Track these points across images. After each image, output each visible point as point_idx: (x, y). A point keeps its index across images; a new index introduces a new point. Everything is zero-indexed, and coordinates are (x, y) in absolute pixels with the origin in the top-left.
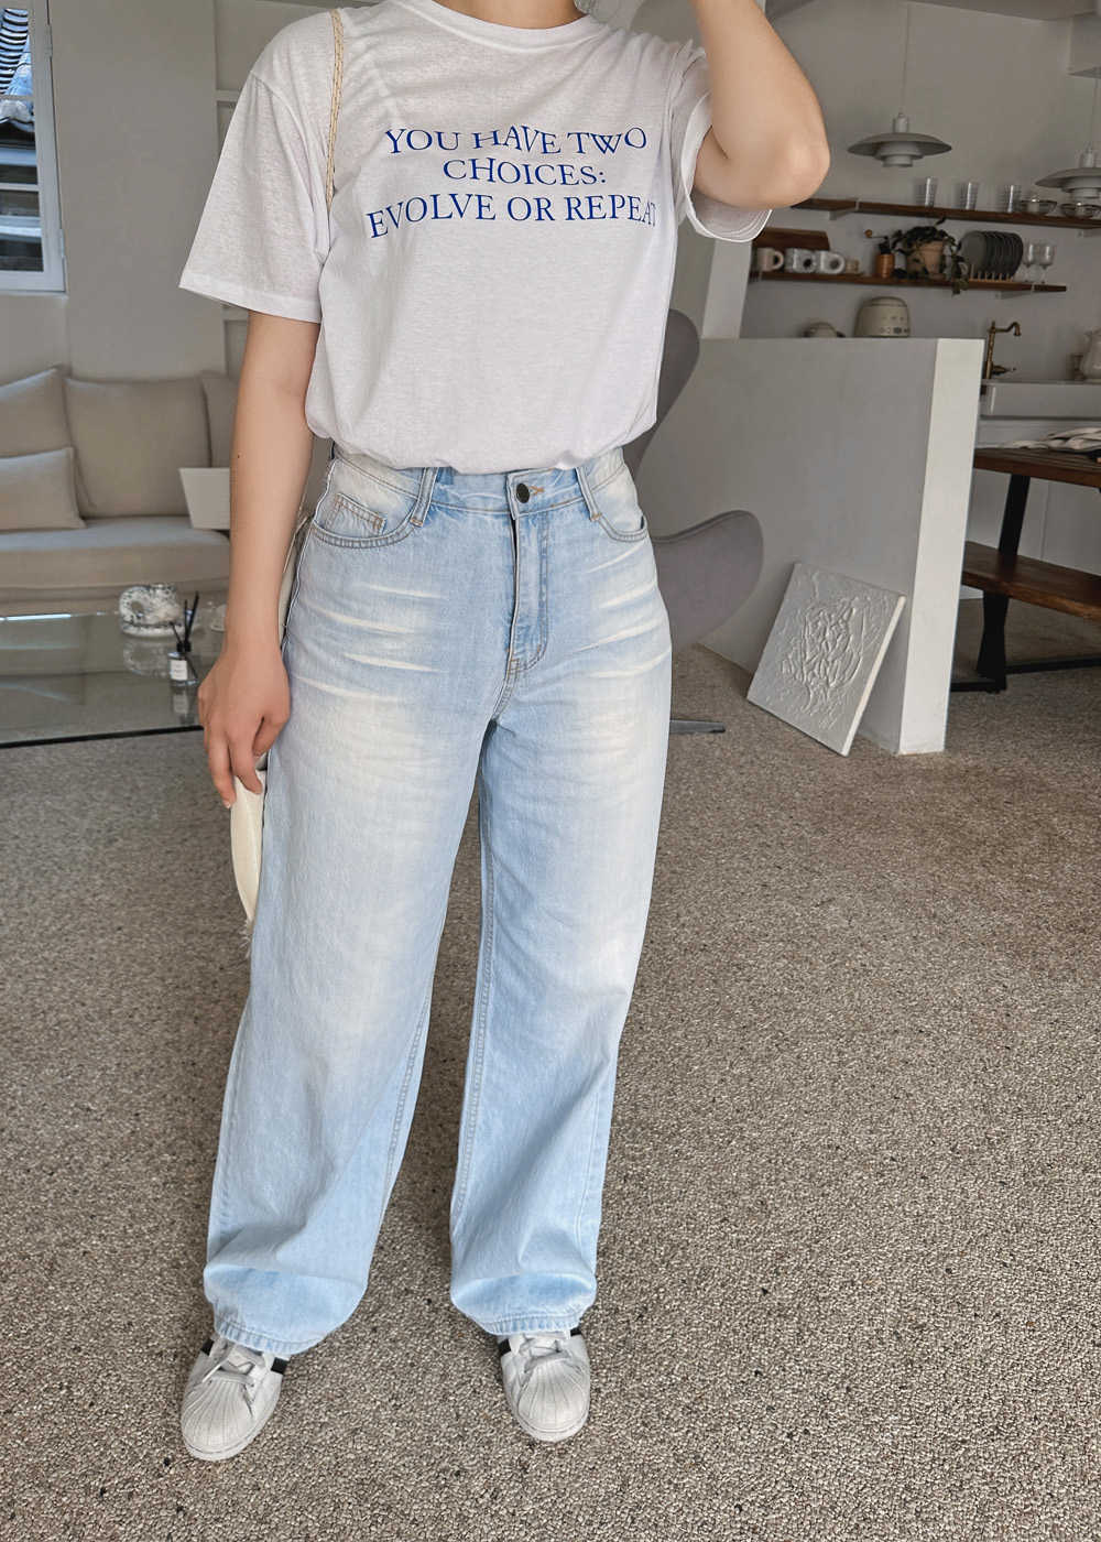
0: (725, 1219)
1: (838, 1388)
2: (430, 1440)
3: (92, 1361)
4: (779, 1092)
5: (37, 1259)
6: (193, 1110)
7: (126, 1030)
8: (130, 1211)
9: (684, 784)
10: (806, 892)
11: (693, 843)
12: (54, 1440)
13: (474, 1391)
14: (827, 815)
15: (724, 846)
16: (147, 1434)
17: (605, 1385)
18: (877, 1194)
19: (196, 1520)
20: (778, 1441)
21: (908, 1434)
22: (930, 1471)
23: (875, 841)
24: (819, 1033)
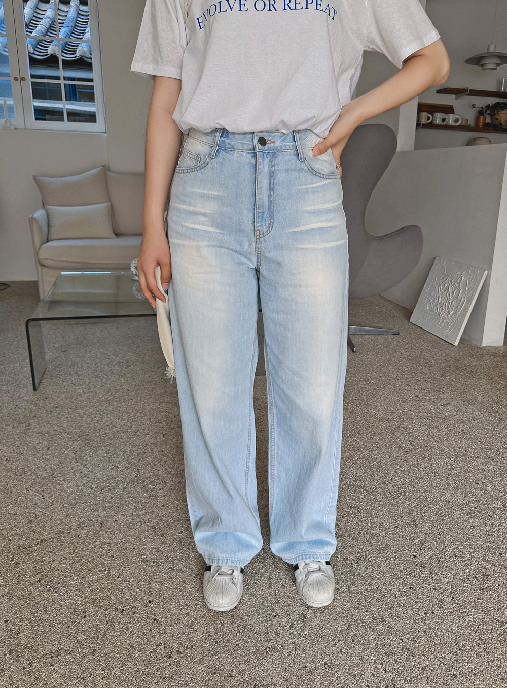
0: (396, 526)
1: (448, 597)
2: (263, 603)
3: (118, 561)
4: (422, 478)
5: (95, 522)
6: (162, 469)
7: (134, 437)
8: (135, 506)
9: (380, 354)
10: (436, 400)
11: (383, 378)
12: (103, 590)
13: (283, 585)
14: (447, 370)
15: (398, 380)
16: (141, 590)
17: (341, 587)
18: (468, 521)
19: (162, 624)
20: (420, 616)
21: (480, 617)
22: (491, 633)
23: (470, 381)
24: (442, 456)
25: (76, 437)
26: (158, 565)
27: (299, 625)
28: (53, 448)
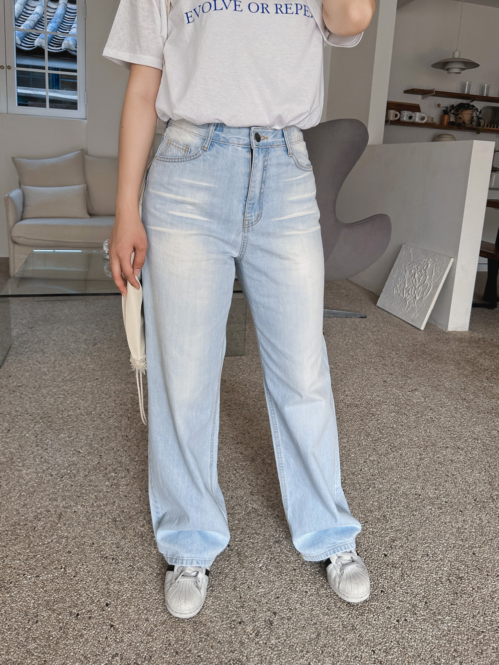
0: (366, 522)
1: (421, 602)
2: (227, 607)
3: (76, 558)
4: (392, 469)
5: (54, 513)
6: (126, 456)
7: (98, 420)
8: (95, 496)
9: (348, 337)
10: (404, 385)
11: (351, 362)
12: (57, 591)
13: (249, 587)
14: (414, 354)
15: (366, 364)
16: (99, 591)
17: (309, 590)
18: (439, 516)
19: (119, 632)
20: (392, 623)
21: (455, 626)
22: (466, 644)
23: (437, 366)
24: (411, 445)
25: (38, 419)
26: (118, 563)
27: (265, 633)
28: (14, 430)
